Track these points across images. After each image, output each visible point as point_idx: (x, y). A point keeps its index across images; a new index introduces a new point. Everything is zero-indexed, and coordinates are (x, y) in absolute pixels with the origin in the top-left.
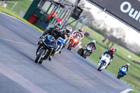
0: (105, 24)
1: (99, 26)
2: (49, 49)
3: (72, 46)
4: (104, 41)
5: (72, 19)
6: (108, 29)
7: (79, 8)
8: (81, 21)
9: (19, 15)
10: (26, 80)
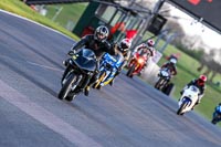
0: (202, 43)
1: (192, 46)
2: (85, 73)
3: (134, 70)
4: (199, 69)
5: (148, 35)
6: (207, 51)
7: (160, 16)
8: (163, 38)
9: (65, 28)
10: (76, 131)
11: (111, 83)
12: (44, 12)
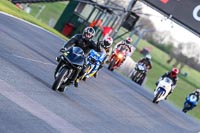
0: (171, 38)
1: (162, 40)
2: (75, 68)
4: (169, 62)
5: (123, 30)
6: (176, 45)
7: (134, 14)
8: (136, 33)
9: (48, 24)
11: (95, 75)
12: (28, 10)
